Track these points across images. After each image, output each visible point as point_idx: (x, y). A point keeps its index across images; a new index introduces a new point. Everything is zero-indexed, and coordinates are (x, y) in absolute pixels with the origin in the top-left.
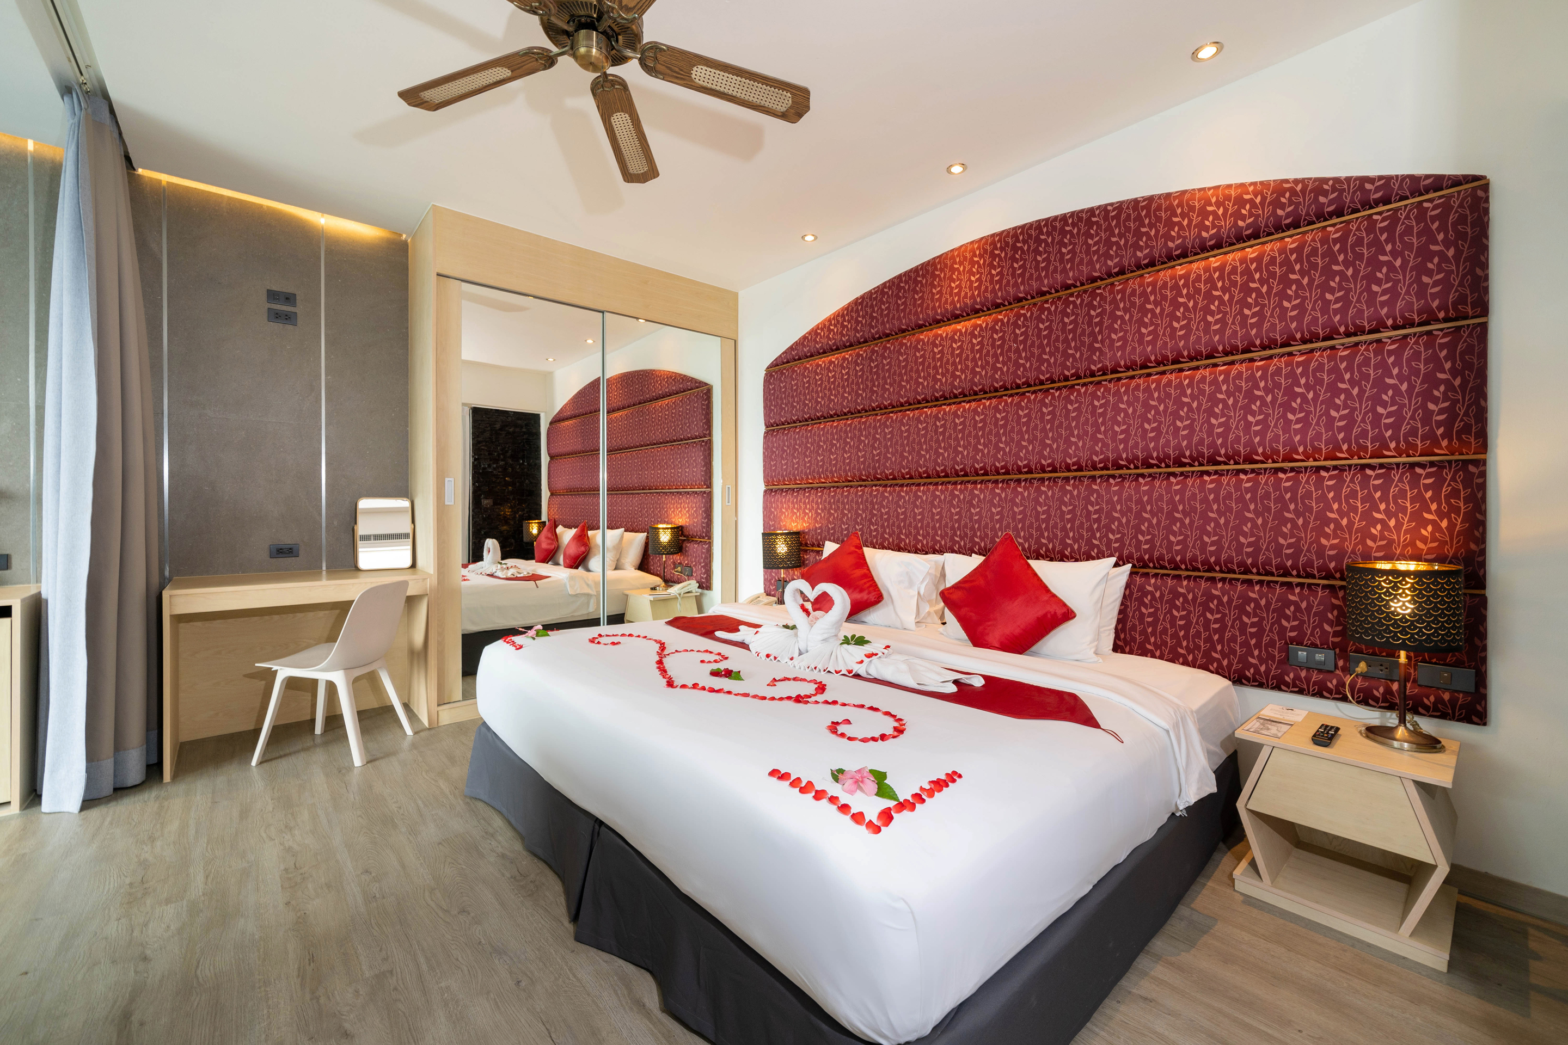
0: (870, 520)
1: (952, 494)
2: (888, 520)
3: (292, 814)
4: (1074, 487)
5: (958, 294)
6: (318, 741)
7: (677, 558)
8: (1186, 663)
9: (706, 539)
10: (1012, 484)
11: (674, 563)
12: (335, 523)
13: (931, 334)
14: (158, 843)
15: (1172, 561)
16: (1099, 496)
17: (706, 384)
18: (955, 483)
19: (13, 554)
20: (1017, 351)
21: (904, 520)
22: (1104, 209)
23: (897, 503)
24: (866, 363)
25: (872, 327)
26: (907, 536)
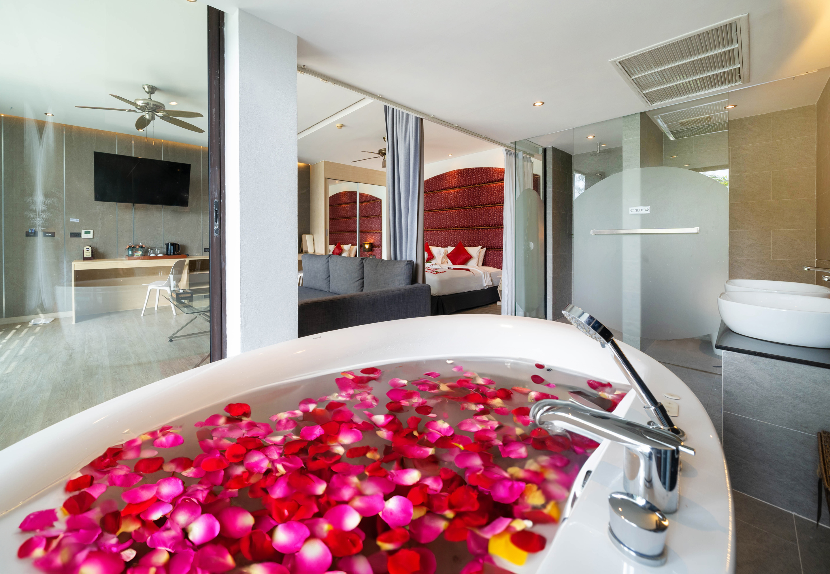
0: (430, 240)
1: (450, 232)
2: (434, 239)
4: (476, 231)
5: (451, 183)
7: (370, 253)
8: (496, 268)
9: (380, 247)
10: (463, 230)
11: (369, 255)
13: (445, 192)
15: (494, 247)
16: (481, 233)
17: (380, 199)
18: (451, 230)
20: (464, 199)
21: (439, 239)
22: (481, 168)
23: (437, 235)
24: (429, 198)
25: (430, 189)
26: (439, 243)
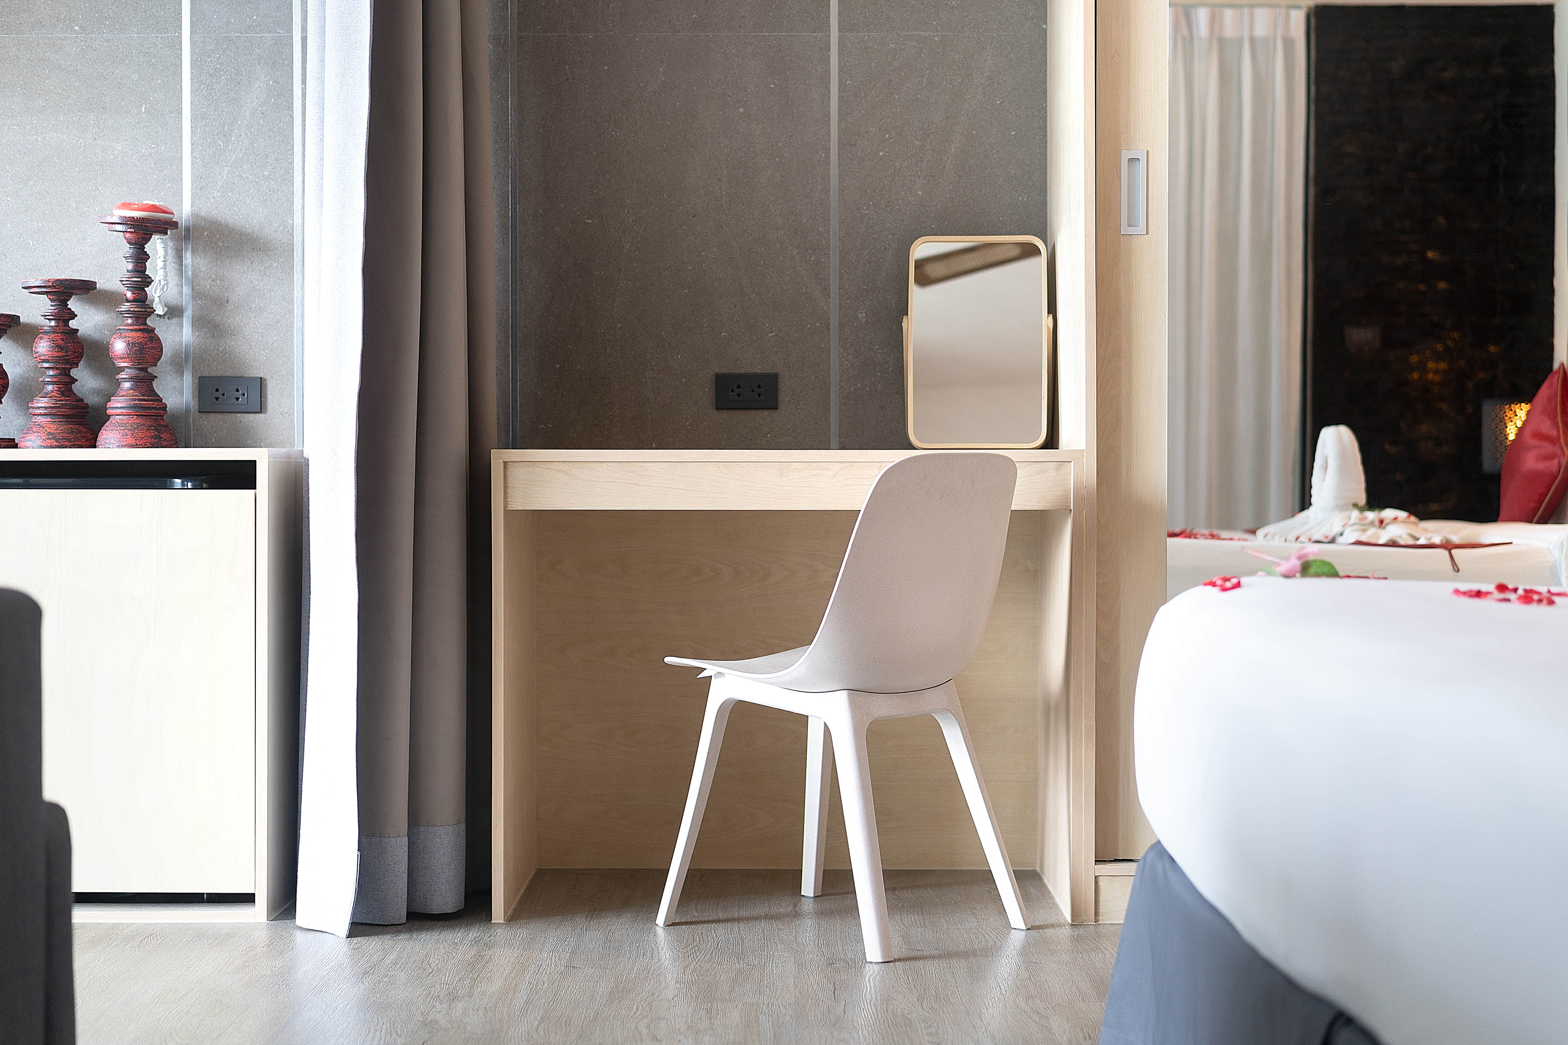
3: (708, 1011)
6: (808, 906)
12: (862, 316)
14: (460, 1005)
19: (268, 378)
